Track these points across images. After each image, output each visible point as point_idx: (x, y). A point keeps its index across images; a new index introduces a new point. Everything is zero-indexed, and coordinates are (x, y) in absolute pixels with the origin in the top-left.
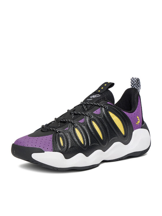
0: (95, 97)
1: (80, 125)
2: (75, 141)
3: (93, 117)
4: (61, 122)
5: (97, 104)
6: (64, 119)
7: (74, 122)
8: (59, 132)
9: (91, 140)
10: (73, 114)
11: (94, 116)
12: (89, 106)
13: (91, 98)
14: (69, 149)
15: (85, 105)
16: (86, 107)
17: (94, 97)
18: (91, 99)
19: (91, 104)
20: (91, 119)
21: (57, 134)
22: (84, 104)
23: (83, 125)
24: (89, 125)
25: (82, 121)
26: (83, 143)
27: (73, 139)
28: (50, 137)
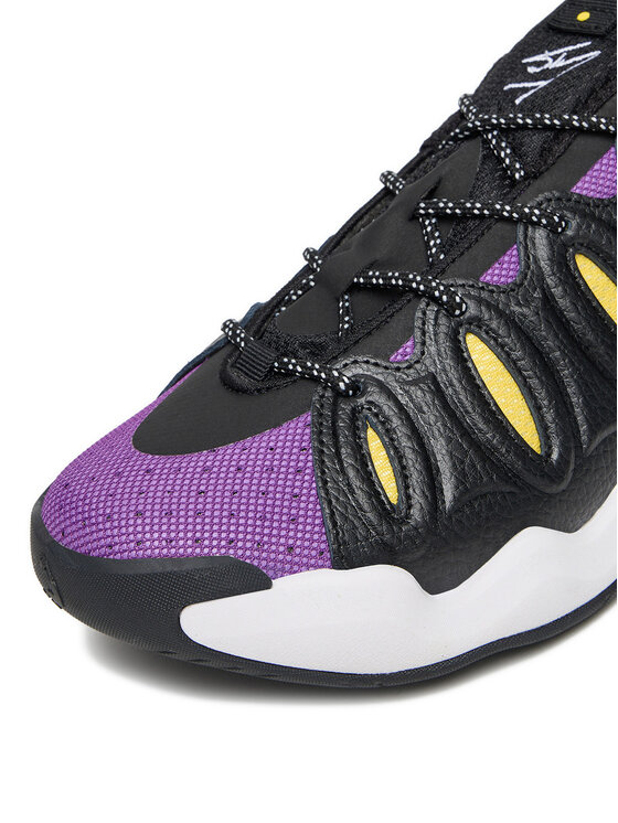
0: (560, 63)
1: (496, 309)
2: (476, 445)
3: (579, 226)
4: (354, 289)
5: (589, 122)
6: (370, 268)
7: (452, 295)
8: (356, 387)
9: (586, 404)
10: (427, 216)
11: (584, 215)
12: (534, 142)
13: (531, 70)
14: (450, 517)
15: (505, 132)
16: (517, 153)
17: (551, 65)
18: (535, 77)
19: (546, 127)
20: (565, 246)
21: (345, 408)
22: (494, 127)
23: (518, 304)
24: (557, 291)
25: (502, 272)
26: (533, 441)
27: (466, 433)
28: (291, 439)
